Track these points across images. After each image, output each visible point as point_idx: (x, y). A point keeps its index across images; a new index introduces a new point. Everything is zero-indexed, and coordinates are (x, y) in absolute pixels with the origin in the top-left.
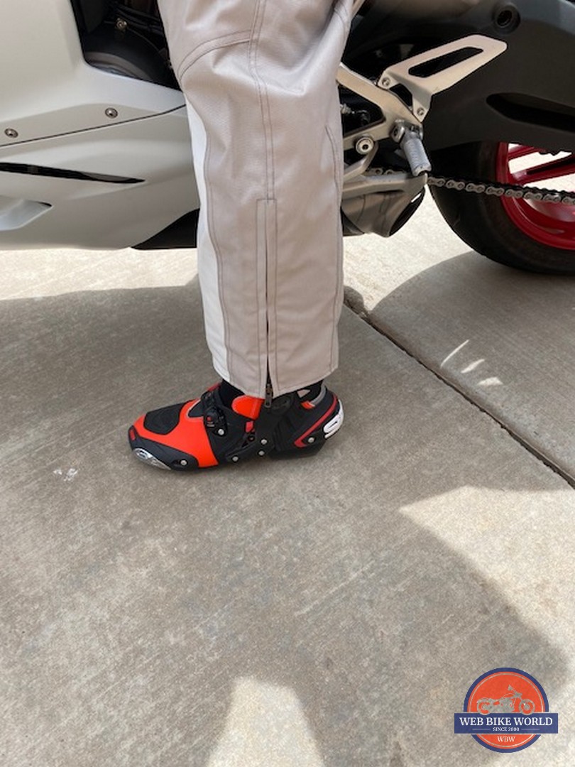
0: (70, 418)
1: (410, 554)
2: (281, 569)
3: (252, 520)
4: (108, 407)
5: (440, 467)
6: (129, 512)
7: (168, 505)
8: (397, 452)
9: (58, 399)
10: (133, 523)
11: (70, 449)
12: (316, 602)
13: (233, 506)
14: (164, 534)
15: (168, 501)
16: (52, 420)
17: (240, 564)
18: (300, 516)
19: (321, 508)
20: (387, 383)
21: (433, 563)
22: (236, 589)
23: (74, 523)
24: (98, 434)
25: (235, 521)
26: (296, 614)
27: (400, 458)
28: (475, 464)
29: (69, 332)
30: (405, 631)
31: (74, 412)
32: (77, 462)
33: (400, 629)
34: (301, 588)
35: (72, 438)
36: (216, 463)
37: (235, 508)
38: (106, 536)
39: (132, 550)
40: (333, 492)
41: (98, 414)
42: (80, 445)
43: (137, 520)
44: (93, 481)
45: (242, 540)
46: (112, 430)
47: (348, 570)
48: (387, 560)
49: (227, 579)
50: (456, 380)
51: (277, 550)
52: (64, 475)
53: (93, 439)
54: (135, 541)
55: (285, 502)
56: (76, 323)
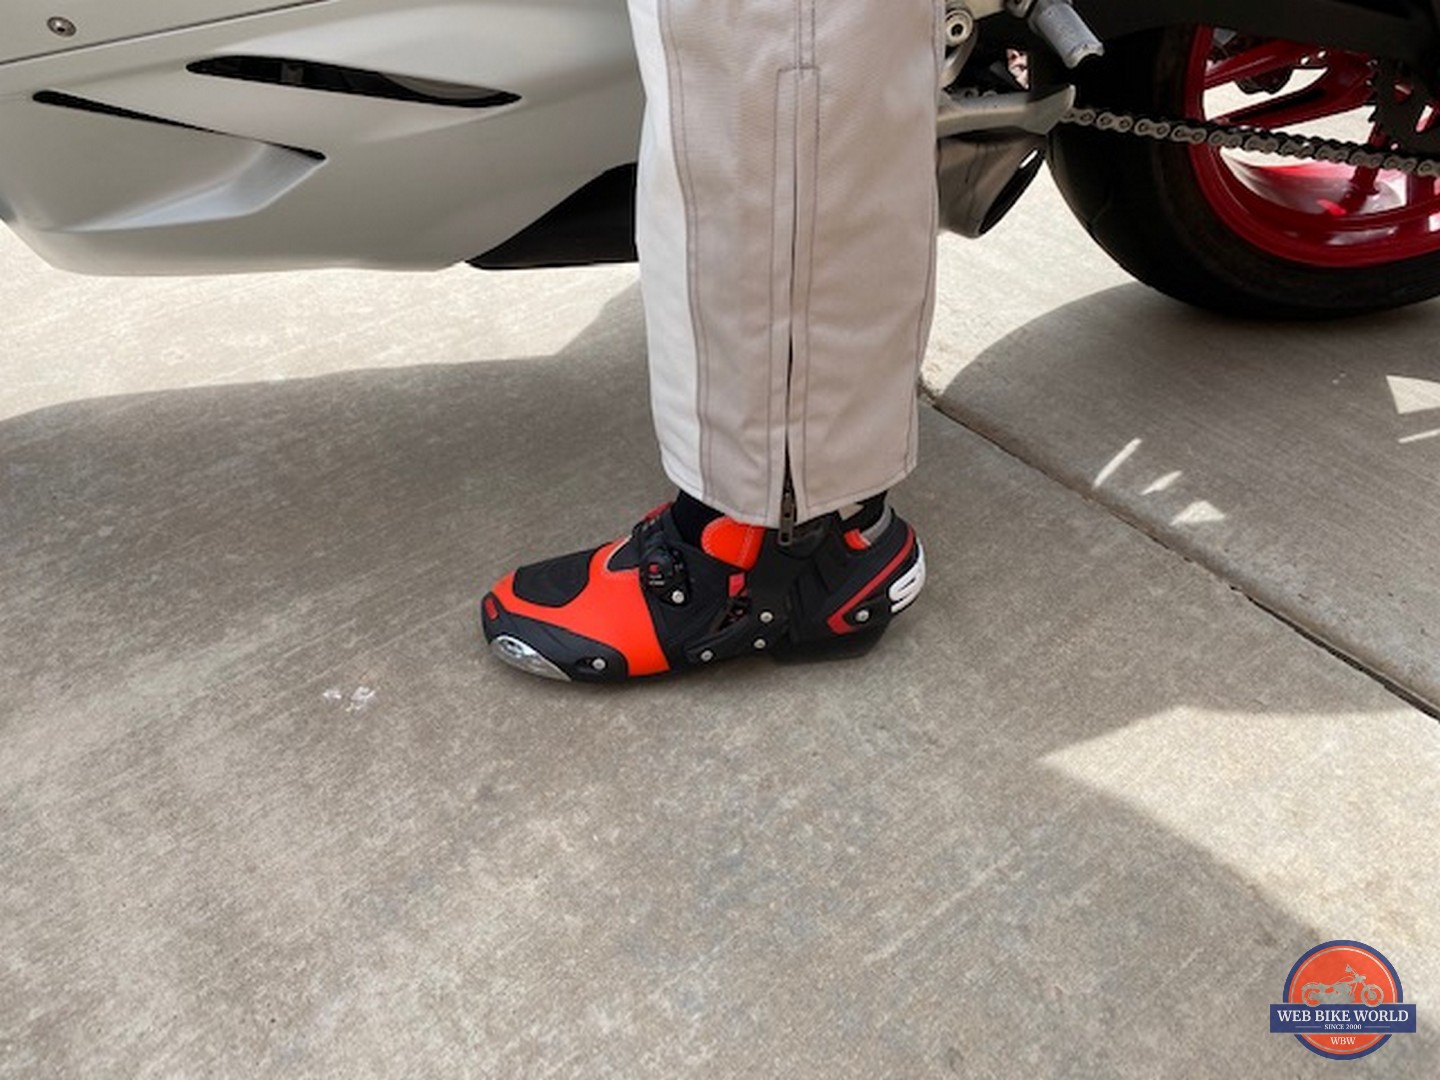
0: (351, 592)
1: (1091, 830)
2: (824, 869)
3: (751, 775)
4: (429, 572)
5: (1125, 664)
6: (490, 767)
7: (571, 752)
8: (1034, 639)
9: (323, 558)
10: (500, 789)
11: (356, 650)
12: (911, 933)
13: (709, 748)
14: (566, 809)
15: (570, 743)
16: (314, 598)
17: (735, 863)
18: (850, 764)
19: (894, 747)
20: (992, 513)
21: (1140, 847)
22: (734, 913)
23: (372, 793)
24: (414, 620)
25: (716, 778)
26: (869, 959)
27: (1041, 649)
28: (1195, 656)
29: (342, 437)
30: (1105, 986)
31: (361, 581)
32: (373, 675)
33: (1094, 981)
34: (870, 906)
35: (360, 629)
36: (666, 667)
37: (712, 753)
38: (444, 817)
39: (502, 843)
40: (913, 717)
41: (410, 584)
42: (377, 643)
43: (509, 783)
44: (409, 710)
45: (734, 814)
46: (440, 612)
47: (966, 867)
48: (1045, 843)
49: (712, 892)
50: (1126, 507)
51: (811, 833)
52: (347, 699)
53: (404, 629)
54: (506, 825)
55: (817, 739)
56: (355, 422)
